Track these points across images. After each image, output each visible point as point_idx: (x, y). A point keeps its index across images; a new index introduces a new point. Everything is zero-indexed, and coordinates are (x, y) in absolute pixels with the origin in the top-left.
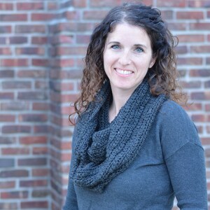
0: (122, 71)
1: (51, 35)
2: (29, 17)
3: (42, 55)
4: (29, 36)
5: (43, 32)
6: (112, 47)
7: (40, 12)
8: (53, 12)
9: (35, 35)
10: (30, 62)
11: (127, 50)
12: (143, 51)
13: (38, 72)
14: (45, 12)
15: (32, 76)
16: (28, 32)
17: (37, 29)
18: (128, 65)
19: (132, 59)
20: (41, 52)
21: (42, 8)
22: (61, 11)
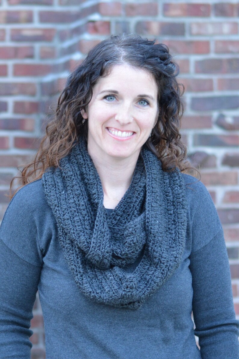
0: (120, 133)
1: (45, 99)
2: (10, 70)
3: (32, 131)
4: (10, 101)
5: (33, 94)
6: (105, 97)
7: (28, 61)
8: (49, 62)
9: (20, 98)
10: (11, 143)
11: (128, 102)
12: (148, 104)
13: (24, 158)
14: (36, 61)
15: (14, 165)
16: (9, 94)
17: (23, 89)
18: (129, 123)
19: (135, 116)
20: (28, 125)
21: (31, 56)
22: (62, 60)
